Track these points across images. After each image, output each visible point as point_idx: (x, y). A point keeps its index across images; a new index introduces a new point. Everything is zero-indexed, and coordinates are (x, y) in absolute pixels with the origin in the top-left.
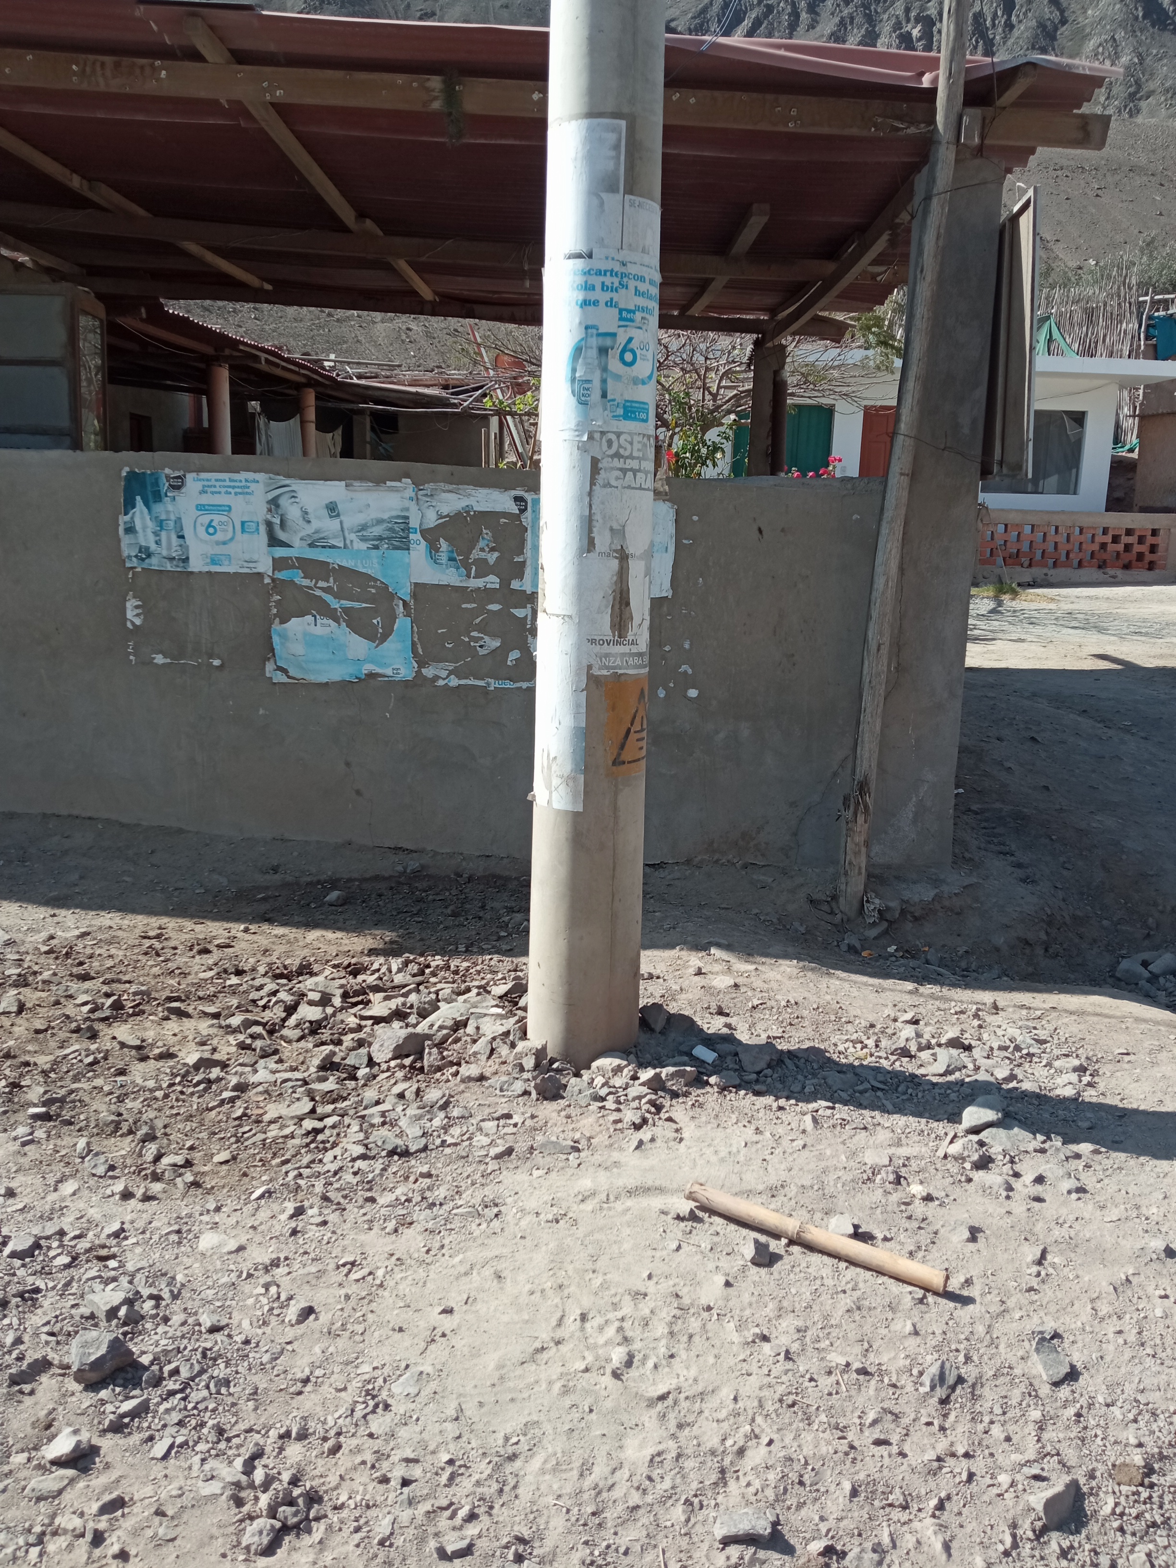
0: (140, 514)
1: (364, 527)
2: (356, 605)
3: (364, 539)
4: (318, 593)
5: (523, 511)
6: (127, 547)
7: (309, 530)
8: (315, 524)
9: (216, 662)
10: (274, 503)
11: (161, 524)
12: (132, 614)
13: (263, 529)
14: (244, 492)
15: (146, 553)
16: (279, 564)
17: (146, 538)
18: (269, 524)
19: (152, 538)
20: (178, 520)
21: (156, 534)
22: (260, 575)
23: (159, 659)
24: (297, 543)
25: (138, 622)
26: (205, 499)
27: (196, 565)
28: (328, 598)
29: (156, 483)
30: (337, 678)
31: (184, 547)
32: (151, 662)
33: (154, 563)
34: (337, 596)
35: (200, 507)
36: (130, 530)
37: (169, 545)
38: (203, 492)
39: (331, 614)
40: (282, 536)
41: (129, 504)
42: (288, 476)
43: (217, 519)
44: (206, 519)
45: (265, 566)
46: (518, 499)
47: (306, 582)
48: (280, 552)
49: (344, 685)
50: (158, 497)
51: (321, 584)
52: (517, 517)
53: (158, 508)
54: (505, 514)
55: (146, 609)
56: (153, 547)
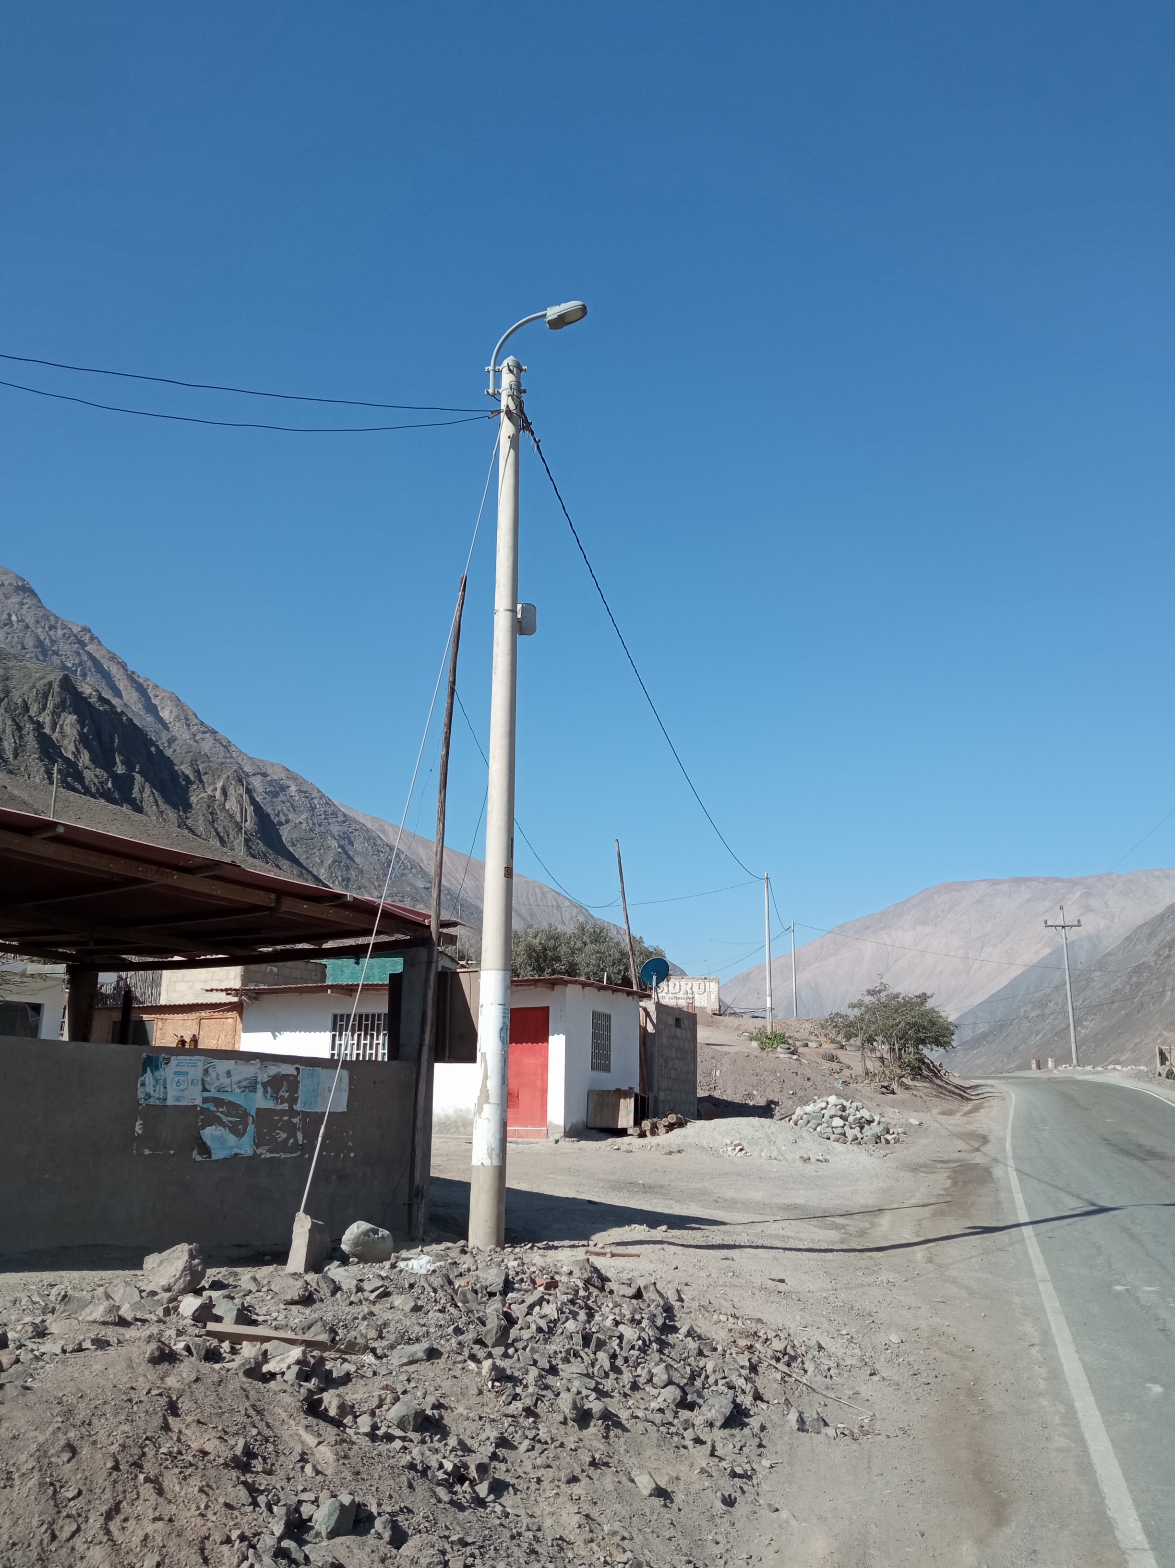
0: (148, 1077)
1: (240, 1082)
2: (233, 1119)
3: (239, 1087)
4: (218, 1114)
5: (298, 1074)
6: (141, 1095)
7: (218, 1083)
8: (221, 1081)
9: (172, 1152)
10: (206, 1072)
11: (157, 1081)
12: (138, 1129)
13: (200, 1083)
14: (195, 1066)
15: (148, 1096)
16: (205, 1100)
17: (149, 1089)
18: (203, 1081)
19: (152, 1089)
20: (165, 1079)
21: (154, 1086)
22: (196, 1106)
23: (147, 1152)
24: (213, 1089)
25: (140, 1132)
26: (179, 1069)
27: (170, 1102)
28: (222, 1116)
29: (157, 1061)
30: (222, 1157)
31: (166, 1093)
32: (141, 1154)
33: (152, 1101)
34: (226, 1116)
35: (175, 1073)
36: (143, 1085)
37: (159, 1093)
38: (178, 1065)
39: (222, 1124)
40: (207, 1087)
41: (145, 1072)
42: (213, 1058)
43: (182, 1078)
44: (176, 1079)
45: (198, 1102)
46: (297, 1069)
47: (214, 1109)
48: (206, 1094)
49: (226, 1160)
50: (157, 1068)
51: (221, 1110)
52: (296, 1077)
53: (157, 1073)
54: (292, 1075)
55: (145, 1126)
56: (152, 1093)
